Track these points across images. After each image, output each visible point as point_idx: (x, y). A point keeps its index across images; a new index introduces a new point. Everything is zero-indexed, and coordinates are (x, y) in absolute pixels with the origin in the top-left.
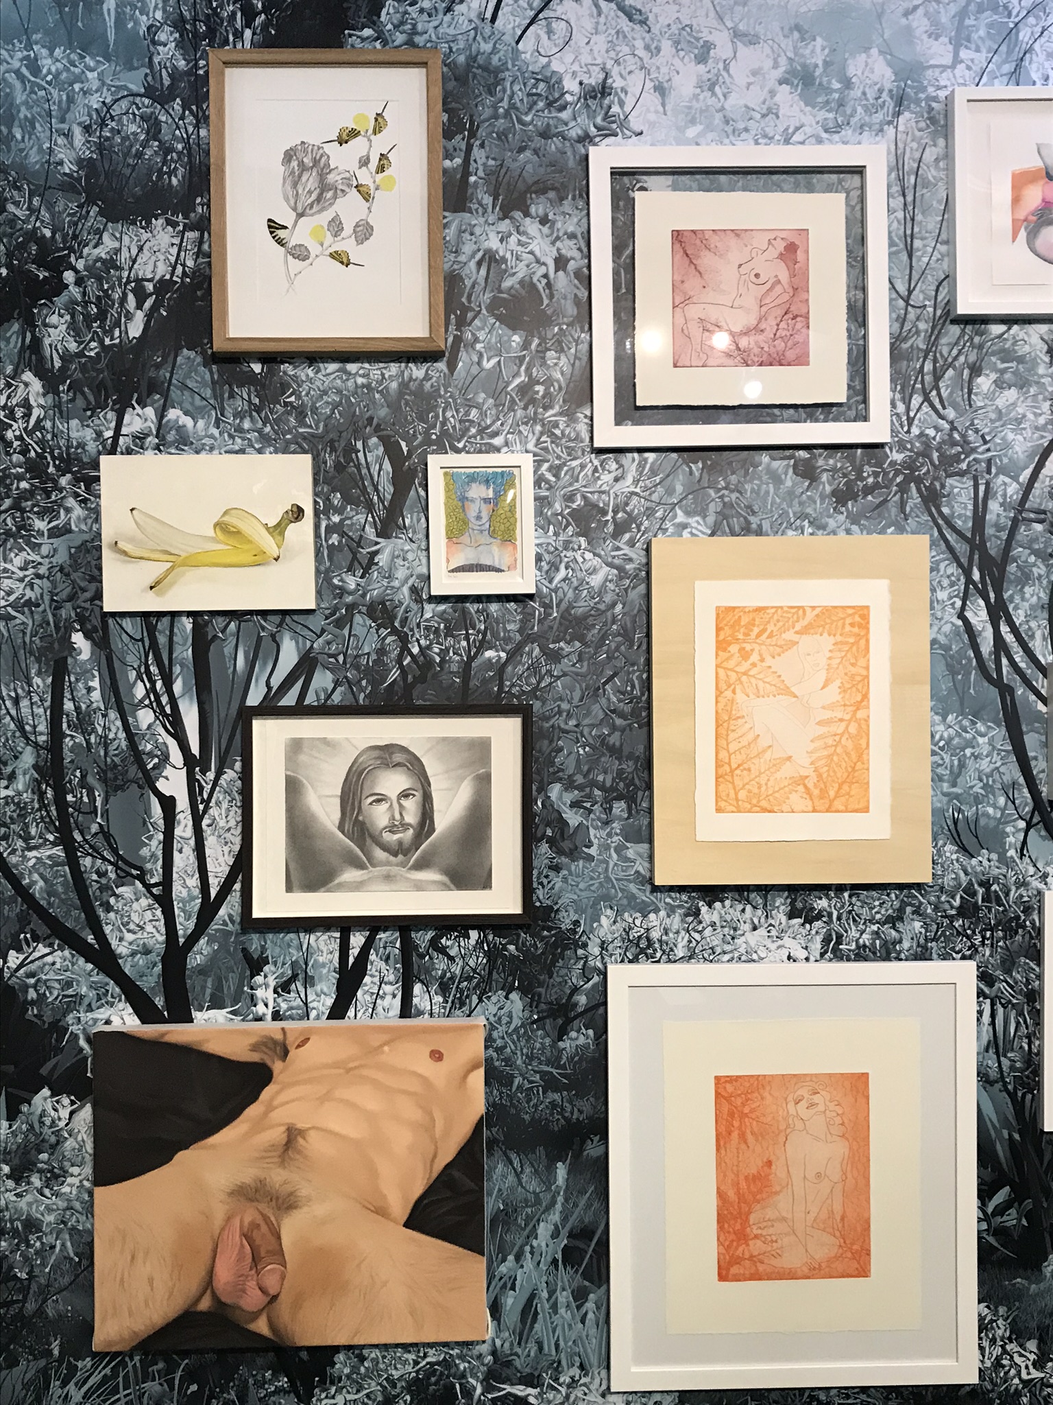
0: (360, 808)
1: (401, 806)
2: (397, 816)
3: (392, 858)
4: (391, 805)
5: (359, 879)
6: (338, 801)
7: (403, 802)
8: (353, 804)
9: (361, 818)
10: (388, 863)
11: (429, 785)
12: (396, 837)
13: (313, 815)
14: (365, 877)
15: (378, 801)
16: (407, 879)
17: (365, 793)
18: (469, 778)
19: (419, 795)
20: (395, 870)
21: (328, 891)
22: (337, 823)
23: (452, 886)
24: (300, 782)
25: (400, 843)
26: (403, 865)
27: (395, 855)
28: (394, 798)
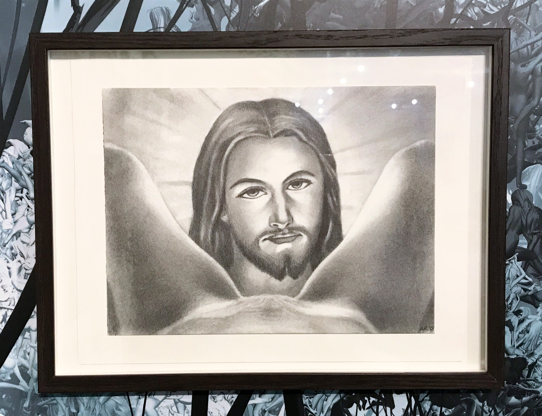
0: (223, 201)
1: (288, 199)
2: (283, 216)
3: (274, 282)
4: (273, 199)
5: (223, 314)
6: (188, 191)
7: (292, 193)
8: (212, 196)
9: (225, 218)
10: (268, 290)
11: (333, 165)
12: (281, 248)
13: (149, 214)
14: (234, 312)
15: (252, 191)
16: (298, 313)
17: (232, 179)
18: (398, 155)
19: (317, 182)
20: (280, 300)
21: (174, 332)
22: (187, 225)
23: (370, 326)
24: (129, 159)
25: (287, 258)
26: (292, 292)
27: (280, 276)
28: (277, 186)
